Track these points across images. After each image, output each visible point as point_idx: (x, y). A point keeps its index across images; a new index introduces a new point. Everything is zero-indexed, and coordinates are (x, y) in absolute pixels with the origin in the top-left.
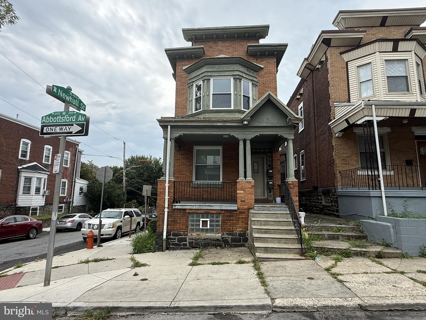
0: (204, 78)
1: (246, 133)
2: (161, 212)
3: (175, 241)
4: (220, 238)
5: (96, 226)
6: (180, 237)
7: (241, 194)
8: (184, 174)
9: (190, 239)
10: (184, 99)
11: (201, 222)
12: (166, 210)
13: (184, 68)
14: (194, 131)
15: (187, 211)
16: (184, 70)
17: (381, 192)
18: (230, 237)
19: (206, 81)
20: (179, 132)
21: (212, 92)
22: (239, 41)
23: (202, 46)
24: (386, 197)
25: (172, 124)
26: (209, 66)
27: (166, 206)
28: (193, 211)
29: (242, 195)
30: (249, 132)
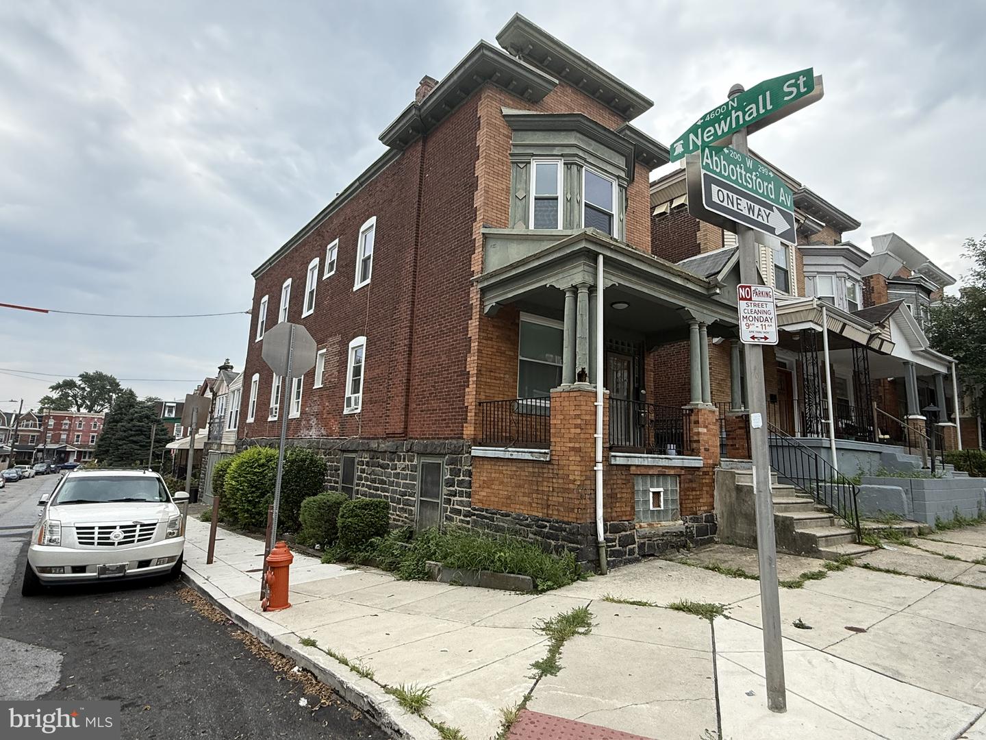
3: (615, 546)
6: (624, 533)
7: (704, 434)
9: (639, 537)
10: (503, 190)
11: (651, 494)
12: (600, 467)
13: (506, 111)
14: (637, 284)
16: (504, 116)
17: (830, 440)
18: (695, 525)
20: (613, 278)
21: (583, 199)
24: (836, 449)
25: (609, 254)
27: (599, 457)
29: (705, 438)
30: (706, 308)
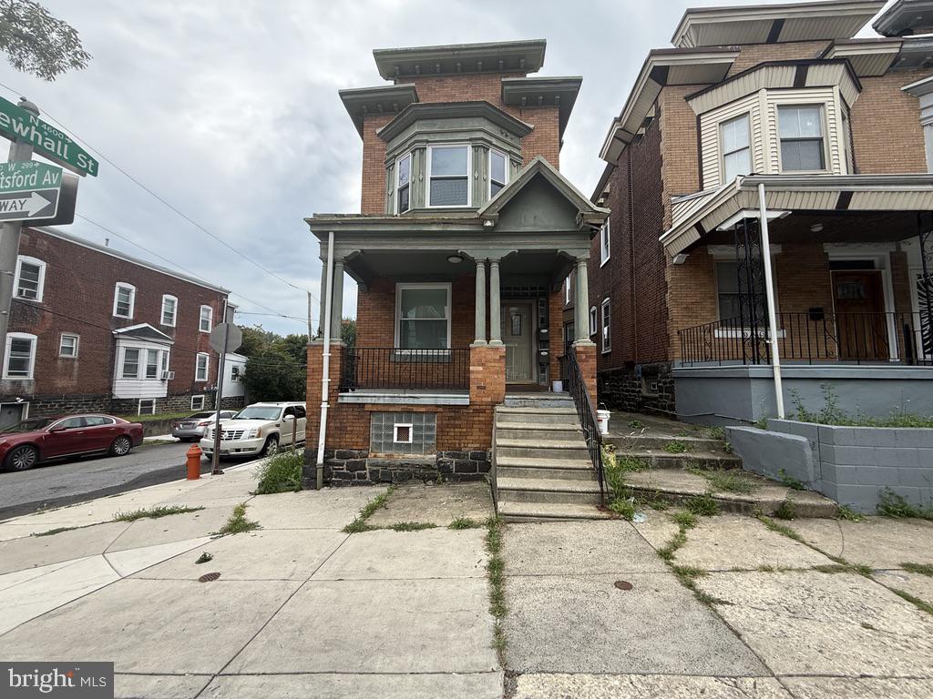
0: (413, 148)
1: (491, 247)
2: (315, 410)
3: (343, 469)
4: (433, 463)
5: (226, 433)
6: (353, 460)
7: (478, 372)
8: (377, 337)
9: (371, 465)
10: (378, 193)
11: (396, 430)
12: (325, 406)
13: (378, 131)
14: (383, 244)
15: (368, 408)
16: (379, 135)
17: (773, 368)
18: (454, 460)
19: (417, 152)
20: (353, 247)
21: (429, 175)
22: (486, 76)
23: (413, 84)
24: (782, 379)
25: (337, 229)
26: (424, 122)
27: (325, 397)
28: (380, 408)
29: (479, 376)
30: (497, 244)
